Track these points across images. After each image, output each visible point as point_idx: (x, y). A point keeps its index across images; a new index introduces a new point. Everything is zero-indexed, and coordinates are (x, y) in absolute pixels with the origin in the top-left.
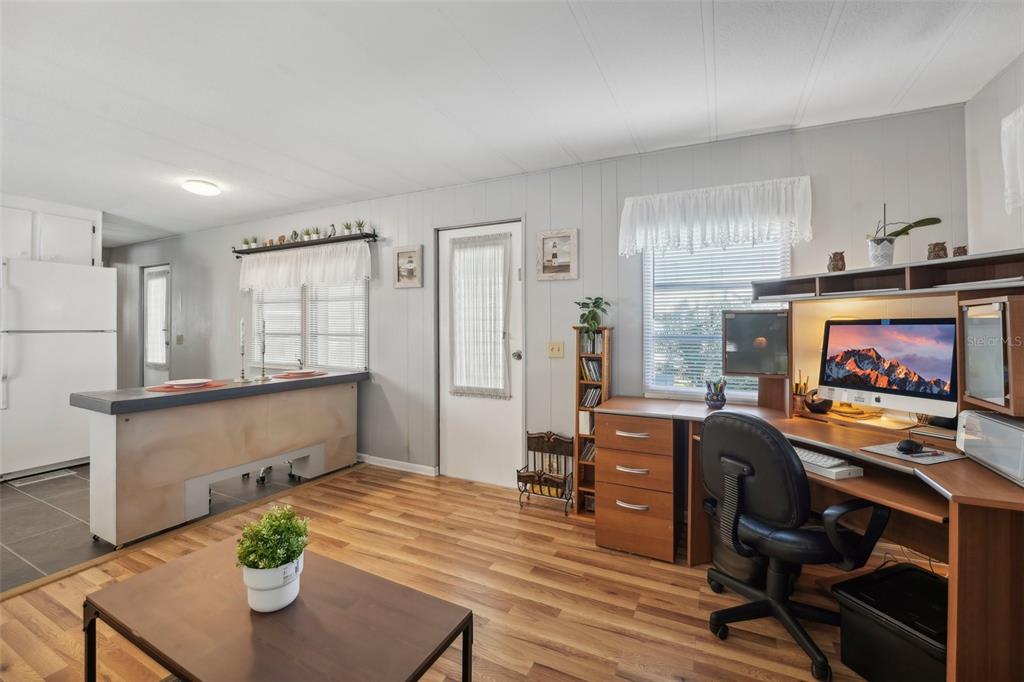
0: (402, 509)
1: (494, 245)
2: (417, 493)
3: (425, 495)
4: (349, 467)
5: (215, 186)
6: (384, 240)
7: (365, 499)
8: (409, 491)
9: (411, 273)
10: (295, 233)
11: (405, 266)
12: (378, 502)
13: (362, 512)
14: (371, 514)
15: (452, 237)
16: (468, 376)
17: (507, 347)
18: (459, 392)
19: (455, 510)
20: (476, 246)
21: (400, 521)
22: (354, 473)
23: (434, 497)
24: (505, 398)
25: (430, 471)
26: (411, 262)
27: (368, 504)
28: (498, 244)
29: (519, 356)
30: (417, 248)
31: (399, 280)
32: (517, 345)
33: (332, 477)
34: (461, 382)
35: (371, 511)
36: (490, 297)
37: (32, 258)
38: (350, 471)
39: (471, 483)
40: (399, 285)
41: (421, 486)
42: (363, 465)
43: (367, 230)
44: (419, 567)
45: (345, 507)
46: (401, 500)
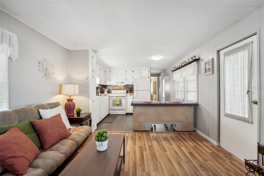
0: (192, 150)
1: (243, 50)
2: (203, 148)
3: (205, 150)
4: (191, 131)
5: (159, 57)
6: (202, 60)
7: (185, 142)
8: (201, 146)
9: (209, 69)
10: (182, 64)
11: (208, 67)
12: (188, 145)
13: (180, 145)
14: (182, 147)
15: (224, 52)
16: (231, 110)
17: (250, 98)
18: (227, 115)
19: (210, 161)
20: (234, 53)
21: (187, 154)
22: (191, 134)
23: (207, 152)
24: (249, 122)
25: (215, 143)
26: (209, 65)
27: (184, 144)
28: (245, 49)
29: (256, 103)
30: (211, 60)
31: (206, 73)
32: (255, 97)
33: (183, 133)
34: (228, 112)
35: (182, 146)
36: (241, 75)
37: (141, 78)
38: (190, 133)
39: (231, 155)
40: (206, 74)
41: (207, 146)
42: (195, 133)
43: (197, 58)
44: (176, 170)
45: (177, 142)
46: (195, 148)
